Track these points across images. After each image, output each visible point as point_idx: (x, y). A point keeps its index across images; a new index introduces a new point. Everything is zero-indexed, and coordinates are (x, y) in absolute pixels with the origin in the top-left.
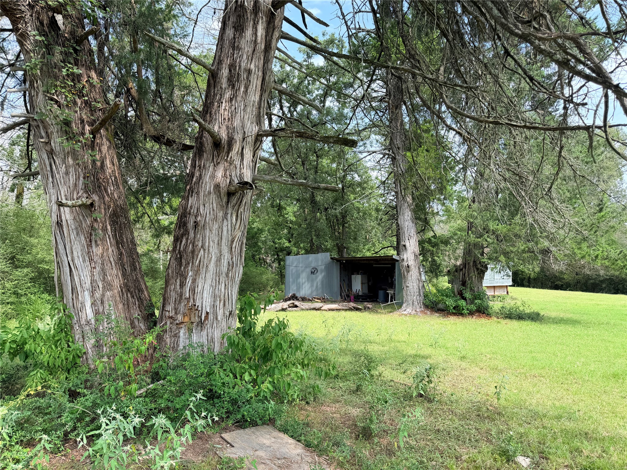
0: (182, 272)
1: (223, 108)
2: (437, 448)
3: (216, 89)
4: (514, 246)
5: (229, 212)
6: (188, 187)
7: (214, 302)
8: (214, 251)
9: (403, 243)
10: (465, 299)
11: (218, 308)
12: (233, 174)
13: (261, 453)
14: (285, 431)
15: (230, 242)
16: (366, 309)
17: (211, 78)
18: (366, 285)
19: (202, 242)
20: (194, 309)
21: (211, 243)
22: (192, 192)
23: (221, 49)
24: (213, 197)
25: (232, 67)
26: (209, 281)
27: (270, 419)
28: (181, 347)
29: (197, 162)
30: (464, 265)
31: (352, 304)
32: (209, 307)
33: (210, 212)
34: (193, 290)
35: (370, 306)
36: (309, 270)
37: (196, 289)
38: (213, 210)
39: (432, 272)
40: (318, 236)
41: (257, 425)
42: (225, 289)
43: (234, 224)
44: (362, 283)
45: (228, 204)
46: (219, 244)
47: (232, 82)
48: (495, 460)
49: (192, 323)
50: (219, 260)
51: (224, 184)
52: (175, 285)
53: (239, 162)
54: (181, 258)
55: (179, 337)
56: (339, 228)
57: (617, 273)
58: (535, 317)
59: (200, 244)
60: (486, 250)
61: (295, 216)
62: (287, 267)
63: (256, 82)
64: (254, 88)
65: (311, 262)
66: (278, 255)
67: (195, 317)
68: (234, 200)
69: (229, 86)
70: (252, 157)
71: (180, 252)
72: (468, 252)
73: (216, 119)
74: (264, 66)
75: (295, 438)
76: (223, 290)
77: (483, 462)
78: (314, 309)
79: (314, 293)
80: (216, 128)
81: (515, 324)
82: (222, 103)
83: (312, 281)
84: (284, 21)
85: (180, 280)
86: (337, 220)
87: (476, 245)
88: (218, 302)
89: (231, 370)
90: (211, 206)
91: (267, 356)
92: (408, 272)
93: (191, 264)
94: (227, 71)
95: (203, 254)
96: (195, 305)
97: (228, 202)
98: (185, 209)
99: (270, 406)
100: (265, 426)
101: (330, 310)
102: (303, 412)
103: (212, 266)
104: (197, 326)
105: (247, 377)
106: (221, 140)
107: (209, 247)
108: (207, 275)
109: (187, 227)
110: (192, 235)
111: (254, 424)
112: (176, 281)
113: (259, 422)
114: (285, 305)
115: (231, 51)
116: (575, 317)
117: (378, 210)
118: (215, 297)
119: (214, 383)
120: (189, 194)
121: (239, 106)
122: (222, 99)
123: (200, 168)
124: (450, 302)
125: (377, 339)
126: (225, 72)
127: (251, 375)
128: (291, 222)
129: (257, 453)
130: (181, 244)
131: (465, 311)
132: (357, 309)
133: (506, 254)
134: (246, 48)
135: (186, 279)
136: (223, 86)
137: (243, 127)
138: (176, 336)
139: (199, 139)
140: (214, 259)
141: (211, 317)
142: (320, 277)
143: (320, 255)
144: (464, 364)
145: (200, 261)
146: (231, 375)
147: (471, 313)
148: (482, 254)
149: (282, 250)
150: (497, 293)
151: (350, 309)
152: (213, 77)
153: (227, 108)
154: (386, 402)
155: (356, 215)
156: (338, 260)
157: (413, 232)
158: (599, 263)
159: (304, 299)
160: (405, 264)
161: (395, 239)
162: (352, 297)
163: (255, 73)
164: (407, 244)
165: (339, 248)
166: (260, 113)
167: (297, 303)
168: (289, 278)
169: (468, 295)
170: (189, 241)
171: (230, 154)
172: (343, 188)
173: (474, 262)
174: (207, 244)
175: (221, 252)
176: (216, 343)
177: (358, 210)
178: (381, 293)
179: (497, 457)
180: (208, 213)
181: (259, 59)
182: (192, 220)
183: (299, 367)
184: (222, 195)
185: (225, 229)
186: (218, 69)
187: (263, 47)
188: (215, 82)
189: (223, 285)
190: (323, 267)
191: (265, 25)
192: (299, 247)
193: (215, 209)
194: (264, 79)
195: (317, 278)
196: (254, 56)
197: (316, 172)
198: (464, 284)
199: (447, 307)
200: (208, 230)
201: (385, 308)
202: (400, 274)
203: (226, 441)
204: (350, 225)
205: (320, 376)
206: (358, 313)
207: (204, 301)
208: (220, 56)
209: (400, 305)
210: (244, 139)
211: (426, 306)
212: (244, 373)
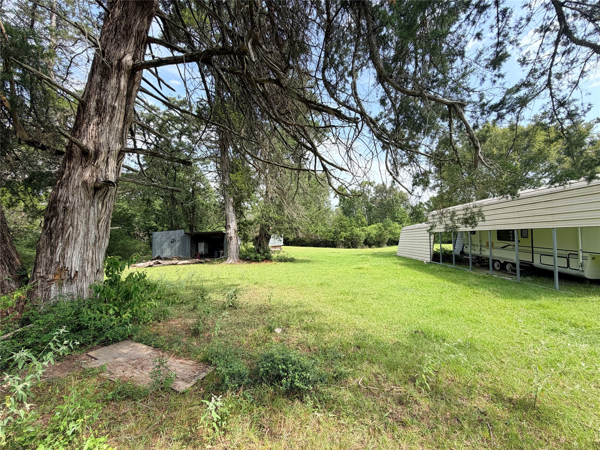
0: (52, 243)
1: (91, 128)
2: (237, 333)
3: (85, 115)
4: (283, 226)
5: (96, 200)
6: (58, 182)
7: (83, 263)
8: (82, 229)
9: (228, 224)
10: (260, 253)
11: (86, 268)
12: (99, 175)
13: (120, 359)
14: (140, 341)
15: (96, 222)
16: (206, 262)
17: (81, 106)
18: (207, 248)
19: (71, 222)
20: (64, 269)
21: (80, 223)
22: (62, 185)
23: (90, 87)
24: (81, 190)
25: (99, 102)
26: (78, 249)
27: (129, 336)
28: (52, 297)
29: (67, 164)
30: (260, 235)
31: (197, 260)
32: (78, 268)
33: (78, 201)
34: (63, 256)
35: (209, 260)
36: (170, 240)
37: (66, 255)
38: (81, 199)
39: (244, 240)
40: (176, 220)
41: (119, 341)
42: (93, 254)
43: (100, 210)
44: (205, 247)
45: (95, 196)
46: (87, 223)
47: (100, 111)
48: (265, 333)
49: (62, 279)
50: (87, 234)
51: (91, 181)
52: (46, 253)
53: (105, 167)
54: (51, 233)
55: (50, 290)
56: (191, 215)
57: (325, 238)
58: (292, 260)
59: (69, 223)
60: (271, 228)
61: (161, 207)
62: (154, 239)
63: (119, 116)
64: (118, 119)
65: (171, 235)
66: (148, 232)
67: (65, 275)
68: (100, 193)
69: (97, 114)
70: (116, 165)
71: (50, 229)
72: (262, 229)
73: (84, 136)
74: (126, 106)
75: (147, 345)
76: (90, 255)
77: (259, 335)
78: (173, 264)
79: (173, 255)
80: (84, 142)
81: (283, 264)
82: (90, 125)
83: (172, 247)
84: (142, 80)
85: (51, 249)
86: (189, 210)
87: (266, 225)
88: (86, 264)
89: (98, 308)
90: (79, 196)
91: (128, 296)
92: (231, 240)
93: (60, 238)
94: (95, 103)
95: (72, 230)
96: (65, 267)
97: (95, 194)
98: (55, 197)
99: (129, 327)
100: (125, 341)
101: (183, 264)
102: (156, 327)
103: (80, 239)
104: (68, 281)
105: (111, 312)
106: (88, 150)
107: (77, 225)
108: (76, 246)
109: (56, 211)
110: (61, 216)
111: (116, 341)
112: (46, 250)
113: (119, 339)
114: (152, 263)
115: (98, 90)
116: (309, 259)
117: (215, 205)
118: (83, 260)
119: (81, 319)
120: (59, 186)
121: (104, 129)
122: (90, 123)
123: (69, 168)
124: (253, 255)
125: (211, 278)
126: (93, 104)
127: (114, 310)
128: (158, 210)
129: (117, 359)
130: (51, 223)
131: (260, 259)
132: (201, 263)
133: (280, 230)
134: (111, 92)
135: (56, 248)
136: (92, 114)
137: (108, 144)
138: (48, 290)
139: (69, 147)
140: (82, 234)
141: (80, 274)
142: (177, 245)
143: (177, 232)
144: (256, 287)
145: (69, 235)
146: (98, 312)
147: (263, 260)
148: (268, 230)
149: (151, 228)
150: (276, 249)
151: (196, 263)
152: (83, 106)
153: (94, 129)
154: (208, 313)
155: (201, 207)
156: (189, 234)
157: (234, 218)
158: (318, 234)
159: (166, 259)
160: (229, 236)
161: (225, 222)
162: (198, 256)
163: (118, 110)
164: (231, 225)
165: (190, 227)
166: (123, 136)
167: (160, 261)
168: (155, 246)
169: (261, 251)
170: (59, 221)
171: (97, 161)
172: (193, 191)
173: (265, 234)
174: (75, 223)
175: (88, 229)
176: (85, 292)
177: (203, 204)
178: (216, 252)
179: (266, 331)
180: (76, 201)
181: (122, 101)
182: (61, 207)
183: (153, 300)
184: (89, 189)
185: (92, 213)
186: (87, 100)
187: (125, 93)
188: (84, 109)
189: (91, 252)
190: (179, 239)
191: (126, 79)
192: (163, 226)
193: (83, 198)
194: (126, 115)
195: (175, 245)
196: (118, 98)
197: (175, 180)
198: (260, 245)
199: (251, 258)
200: (76, 213)
201: (217, 261)
202: (227, 241)
203: (91, 357)
204: (197, 213)
205: (168, 304)
206: (201, 265)
207: (73, 264)
208: (88, 92)
209: (226, 259)
210: (109, 152)
211: (240, 258)
212: (108, 310)
